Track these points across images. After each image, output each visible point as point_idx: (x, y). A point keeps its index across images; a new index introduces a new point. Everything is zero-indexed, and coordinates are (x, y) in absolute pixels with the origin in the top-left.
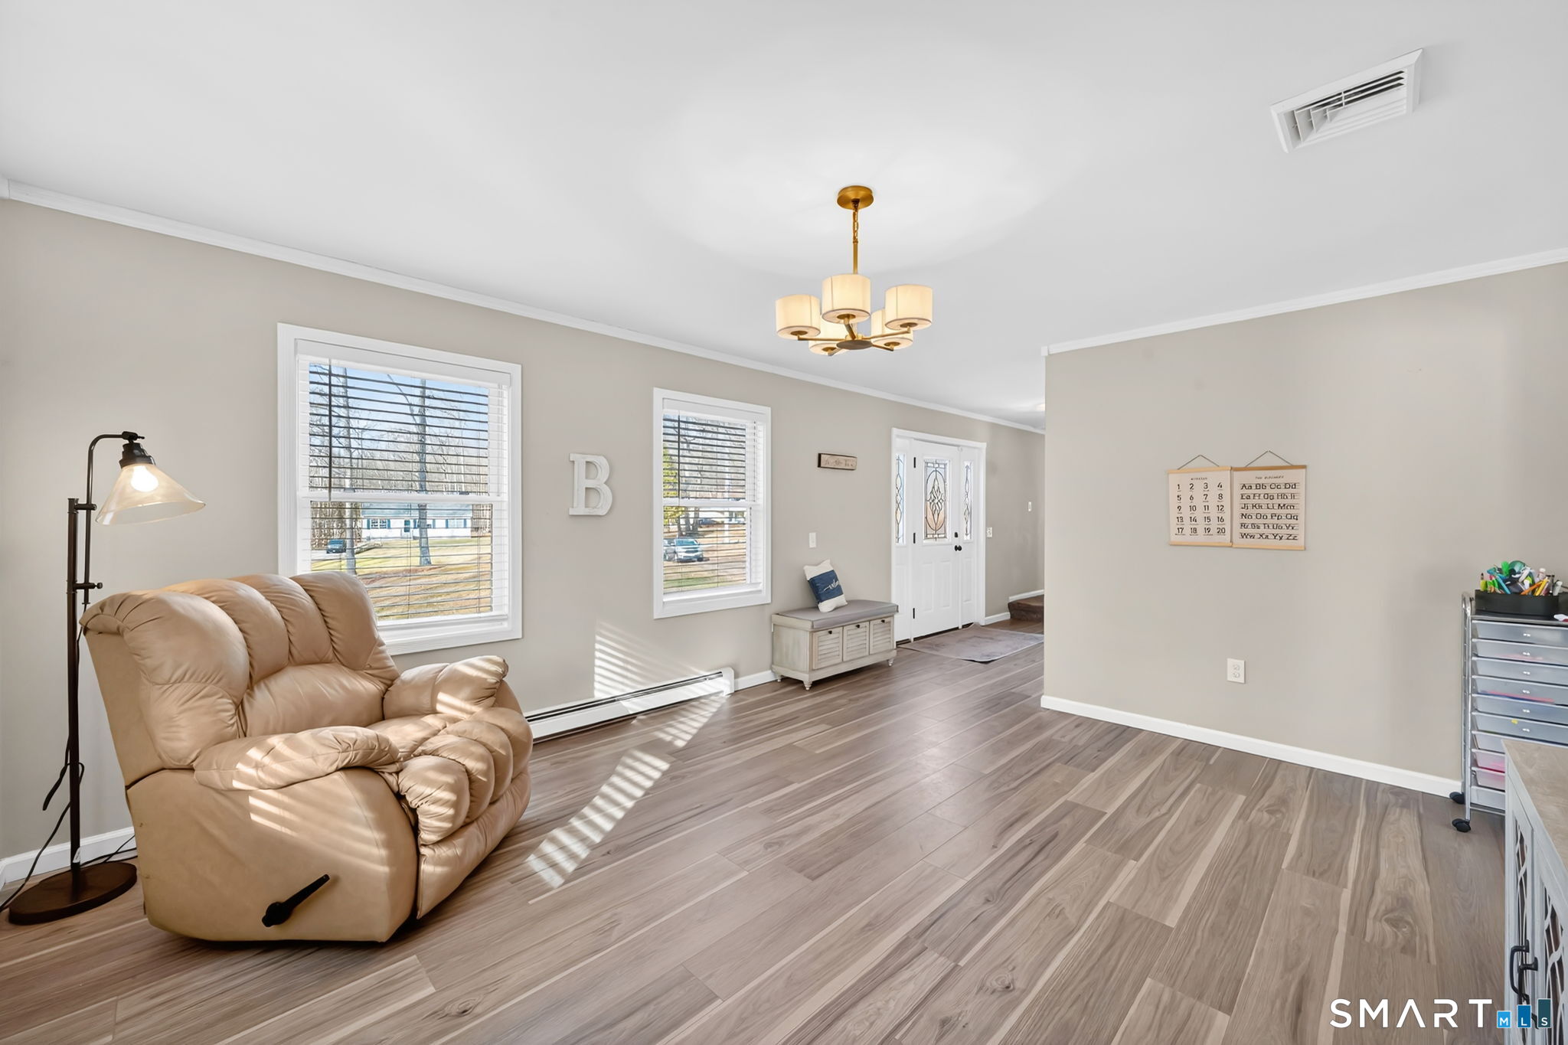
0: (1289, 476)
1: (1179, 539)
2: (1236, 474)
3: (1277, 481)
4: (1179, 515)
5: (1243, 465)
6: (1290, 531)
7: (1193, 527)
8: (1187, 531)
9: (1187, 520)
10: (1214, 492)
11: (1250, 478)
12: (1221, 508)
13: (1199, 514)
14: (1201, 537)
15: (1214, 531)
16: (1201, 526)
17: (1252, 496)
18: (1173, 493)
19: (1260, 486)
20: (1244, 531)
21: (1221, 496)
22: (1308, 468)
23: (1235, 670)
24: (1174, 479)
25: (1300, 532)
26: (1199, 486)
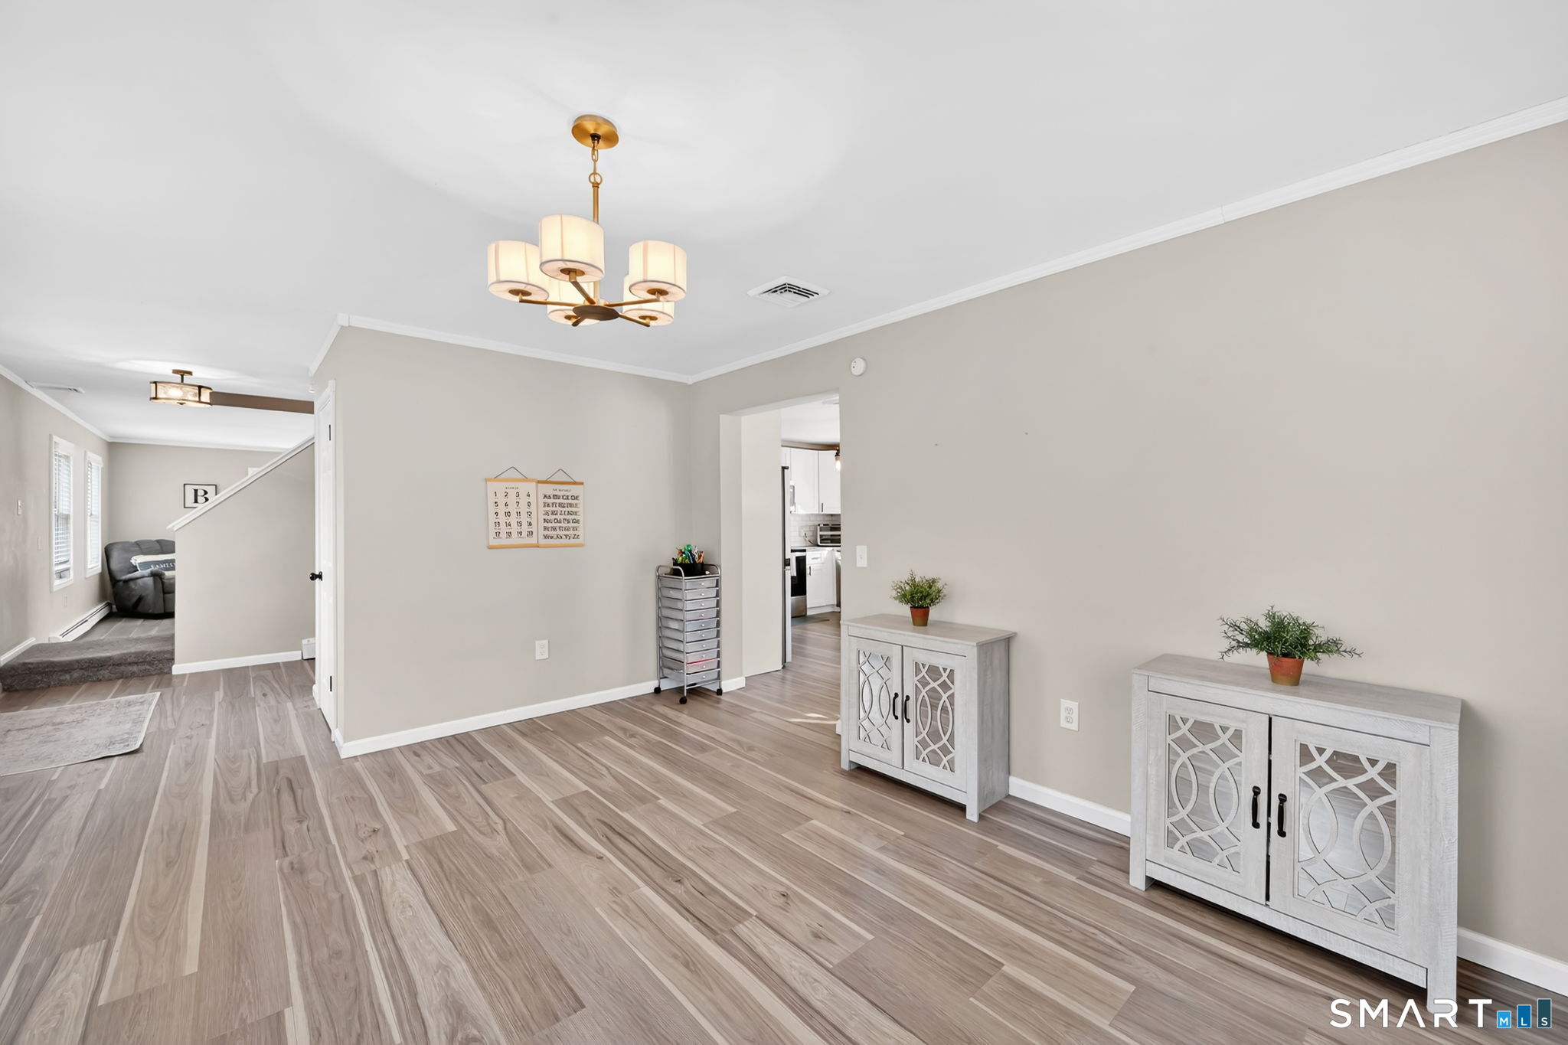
0: (574, 490)
1: (498, 542)
2: (539, 485)
3: (567, 493)
4: (497, 521)
5: (544, 479)
6: (575, 532)
7: (508, 531)
8: (503, 535)
9: (503, 525)
10: (524, 500)
11: (549, 489)
12: (529, 514)
13: (513, 520)
14: (515, 540)
15: (525, 534)
16: (514, 529)
17: (551, 504)
18: (491, 499)
19: (556, 497)
20: (546, 533)
21: (529, 504)
22: (585, 484)
23: (541, 650)
24: (493, 486)
25: (580, 532)
26: (512, 494)
